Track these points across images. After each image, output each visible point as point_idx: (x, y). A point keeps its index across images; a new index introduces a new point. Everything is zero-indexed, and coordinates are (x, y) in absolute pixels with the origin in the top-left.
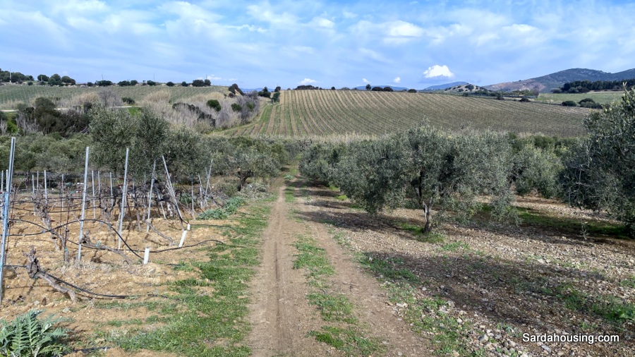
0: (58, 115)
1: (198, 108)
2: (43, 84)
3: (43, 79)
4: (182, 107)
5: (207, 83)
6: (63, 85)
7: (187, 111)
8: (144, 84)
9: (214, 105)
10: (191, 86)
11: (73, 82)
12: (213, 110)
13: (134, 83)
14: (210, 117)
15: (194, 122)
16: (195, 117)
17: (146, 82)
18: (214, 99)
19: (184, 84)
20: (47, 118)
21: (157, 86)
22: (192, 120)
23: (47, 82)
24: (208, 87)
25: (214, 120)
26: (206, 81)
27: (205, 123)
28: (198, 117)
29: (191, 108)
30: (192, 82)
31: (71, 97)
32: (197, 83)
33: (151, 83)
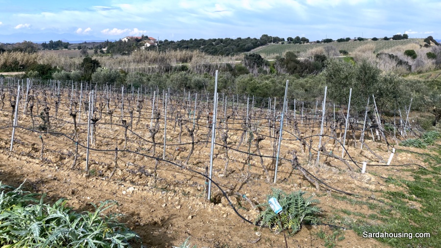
0: (298, 62)
1: (396, 56)
2: (290, 43)
3: (290, 39)
4: (384, 56)
5: (405, 37)
6: (301, 43)
7: (387, 59)
8: (355, 40)
9: (411, 54)
10: (391, 39)
11: (307, 41)
12: (410, 58)
13: (348, 39)
14: (407, 63)
15: (393, 68)
16: (394, 63)
17: (357, 39)
18: (411, 49)
19: (386, 39)
20: (292, 64)
21: (365, 41)
22: (391, 66)
23: (292, 42)
24: (405, 40)
25: (411, 66)
26: (404, 35)
27: (403, 68)
28: (396, 63)
29: (391, 57)
30: (392, 37)
31: (306, 51)
32: (397, 38)
33: (360, 39)
